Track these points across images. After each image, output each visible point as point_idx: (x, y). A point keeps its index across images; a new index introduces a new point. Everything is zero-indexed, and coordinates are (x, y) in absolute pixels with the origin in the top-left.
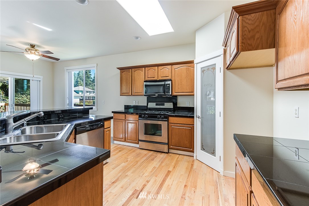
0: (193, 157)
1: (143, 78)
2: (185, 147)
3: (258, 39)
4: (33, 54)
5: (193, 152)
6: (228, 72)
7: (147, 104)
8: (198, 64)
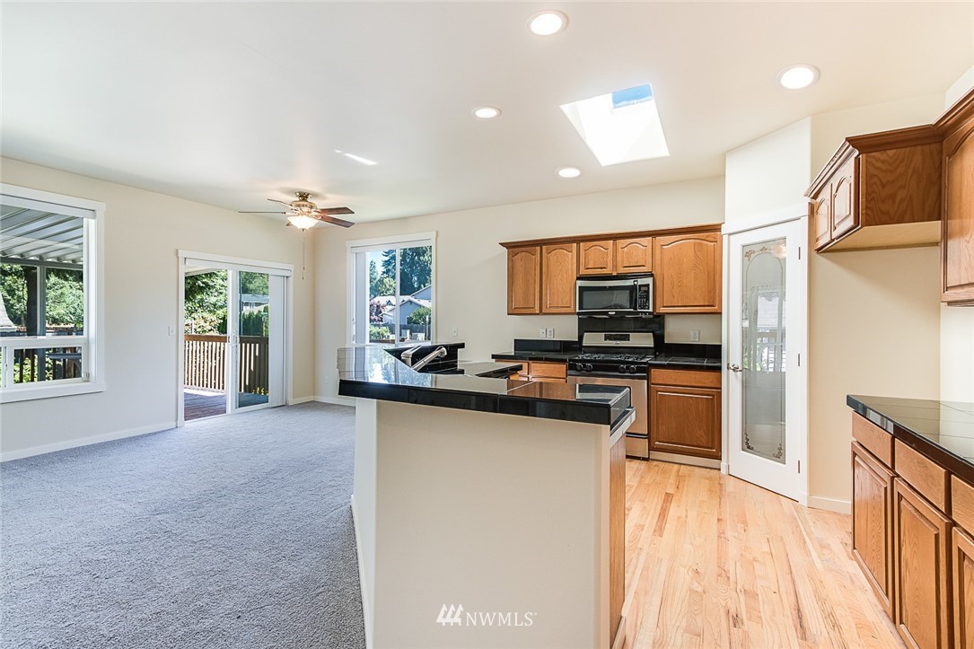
0: (720, 469)
1: (572, 270)
2: (696, 444)
3: (902, 200)
4: (305, 216)
5: (719, 458)
6: (821, 260)
7: (581, 337)
8: (731, 237)
